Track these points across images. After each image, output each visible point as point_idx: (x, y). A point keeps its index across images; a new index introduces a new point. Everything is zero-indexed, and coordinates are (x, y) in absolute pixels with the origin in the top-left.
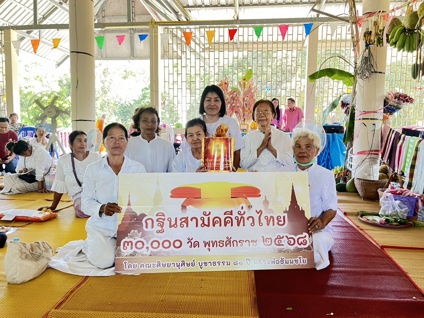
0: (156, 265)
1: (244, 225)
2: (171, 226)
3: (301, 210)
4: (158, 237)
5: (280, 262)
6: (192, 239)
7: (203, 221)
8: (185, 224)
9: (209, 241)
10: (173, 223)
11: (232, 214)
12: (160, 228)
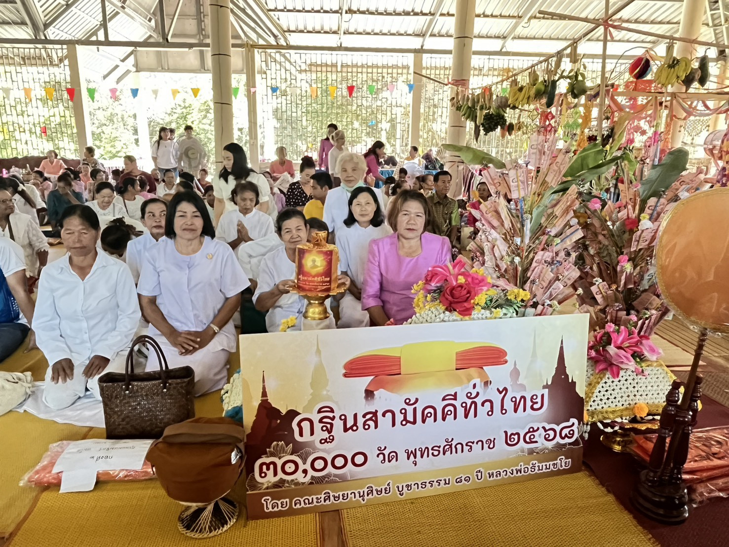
0: (322, 499)
1: (475, 416)
2: (346, 430)
3: (570, 381)
4: (324, 451)
5: (530, 469)
6: (385, 448)
7: (405, 415)
8: (371, 423)
9: (415, 450)
10: (350, 423)
11: (455, 399)
12: (326, 435)
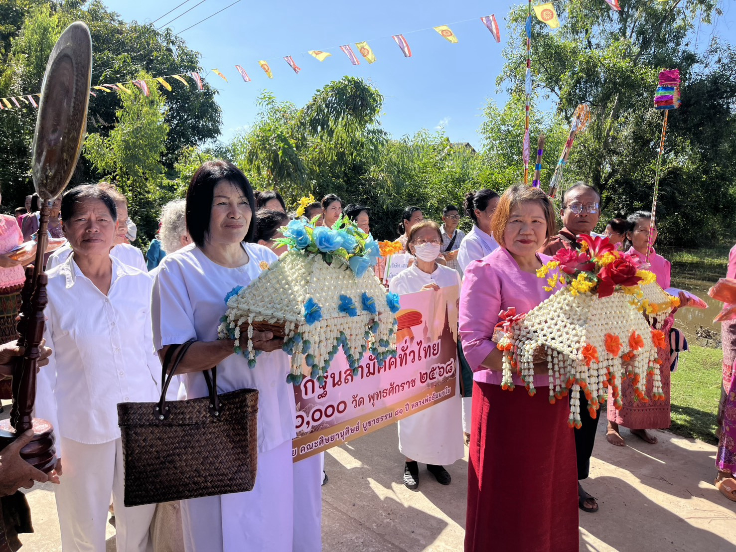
0: (318, 443)
2: (334, 385)
3: (450, 332)
4: (320, 404)
5: (431, 398)
6: (357, 395)
7: (369, 368)
8: (349, 378)
9: (374, 394)
10: (337, 379)
12: (322, 391)
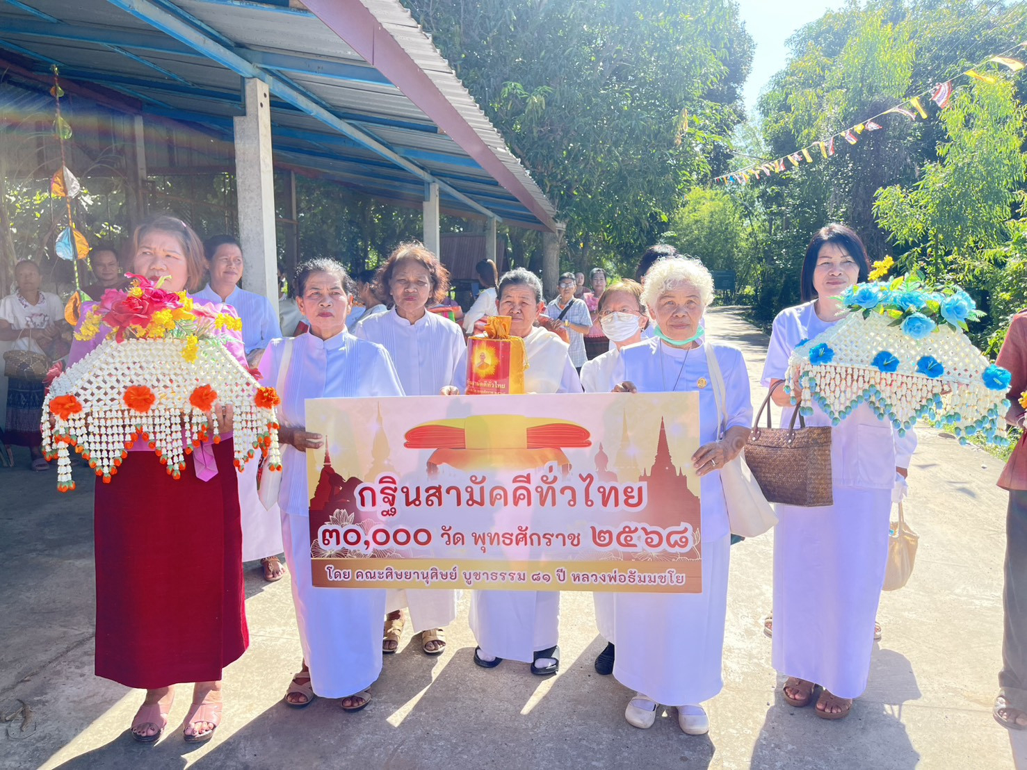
0: (384, 575)
1: (554, 503)
2: (408, 504)
3: (678, 474)
4: (386, 523)
5: (627, 579)
6: (450, 528)
7: (471, 493)
8: (435, 499)
9: (484, 534)
10: (412, 496)
11: (529, 482)
12: (387, 507)
